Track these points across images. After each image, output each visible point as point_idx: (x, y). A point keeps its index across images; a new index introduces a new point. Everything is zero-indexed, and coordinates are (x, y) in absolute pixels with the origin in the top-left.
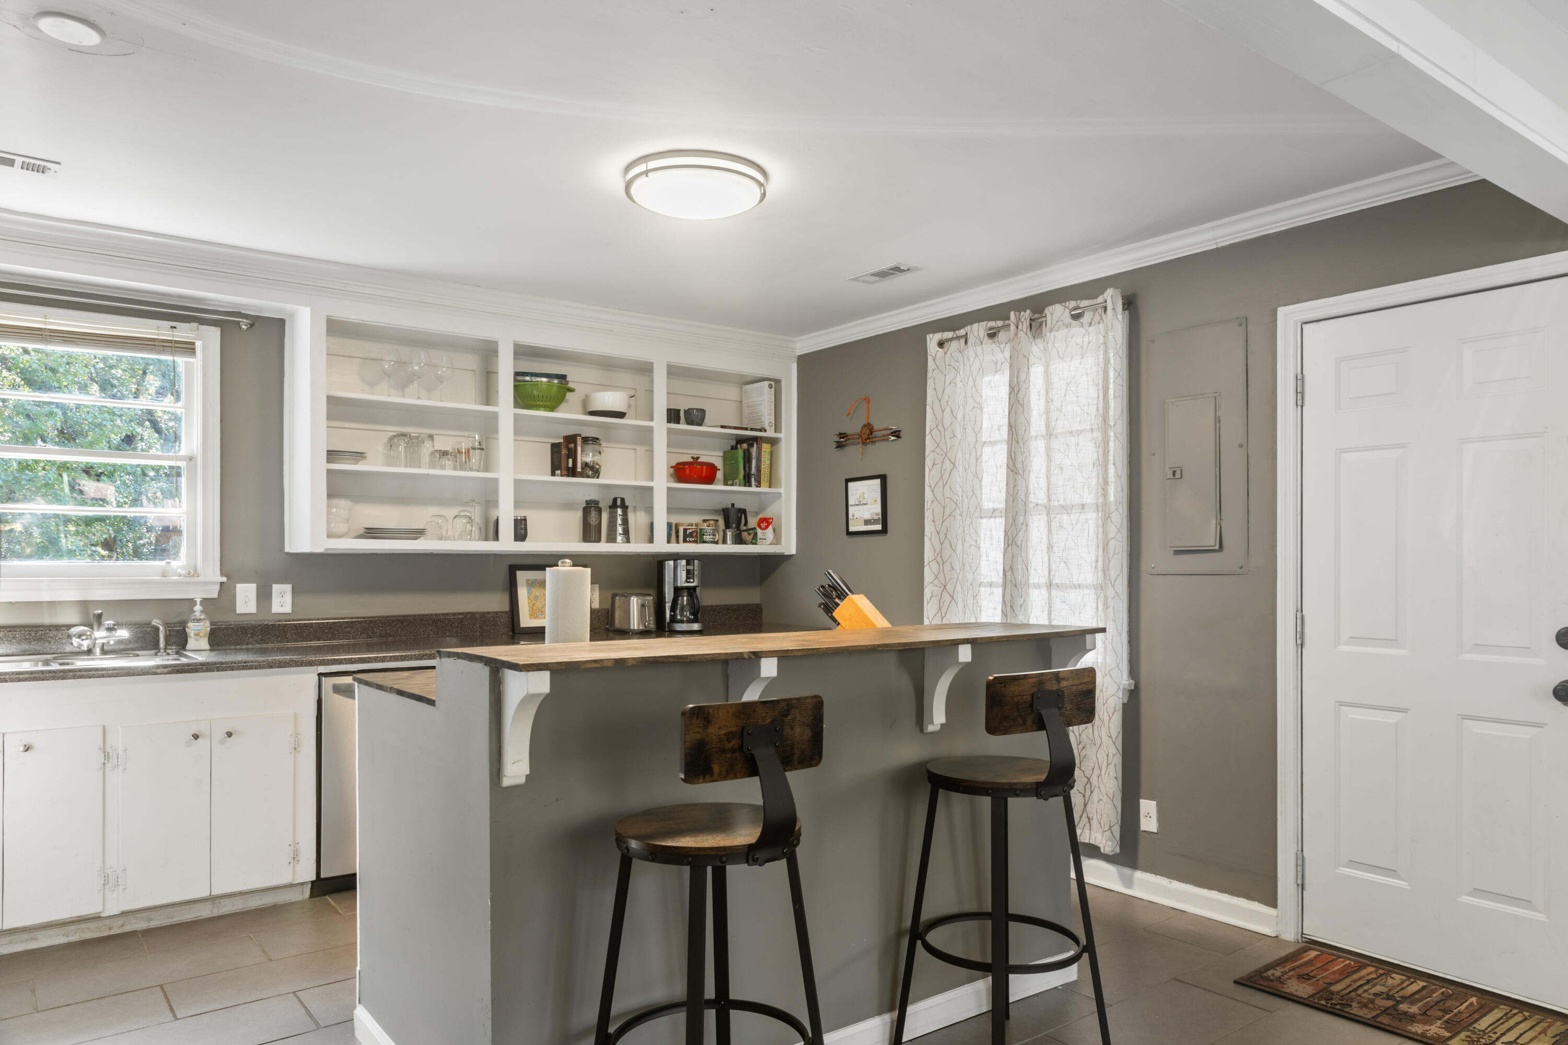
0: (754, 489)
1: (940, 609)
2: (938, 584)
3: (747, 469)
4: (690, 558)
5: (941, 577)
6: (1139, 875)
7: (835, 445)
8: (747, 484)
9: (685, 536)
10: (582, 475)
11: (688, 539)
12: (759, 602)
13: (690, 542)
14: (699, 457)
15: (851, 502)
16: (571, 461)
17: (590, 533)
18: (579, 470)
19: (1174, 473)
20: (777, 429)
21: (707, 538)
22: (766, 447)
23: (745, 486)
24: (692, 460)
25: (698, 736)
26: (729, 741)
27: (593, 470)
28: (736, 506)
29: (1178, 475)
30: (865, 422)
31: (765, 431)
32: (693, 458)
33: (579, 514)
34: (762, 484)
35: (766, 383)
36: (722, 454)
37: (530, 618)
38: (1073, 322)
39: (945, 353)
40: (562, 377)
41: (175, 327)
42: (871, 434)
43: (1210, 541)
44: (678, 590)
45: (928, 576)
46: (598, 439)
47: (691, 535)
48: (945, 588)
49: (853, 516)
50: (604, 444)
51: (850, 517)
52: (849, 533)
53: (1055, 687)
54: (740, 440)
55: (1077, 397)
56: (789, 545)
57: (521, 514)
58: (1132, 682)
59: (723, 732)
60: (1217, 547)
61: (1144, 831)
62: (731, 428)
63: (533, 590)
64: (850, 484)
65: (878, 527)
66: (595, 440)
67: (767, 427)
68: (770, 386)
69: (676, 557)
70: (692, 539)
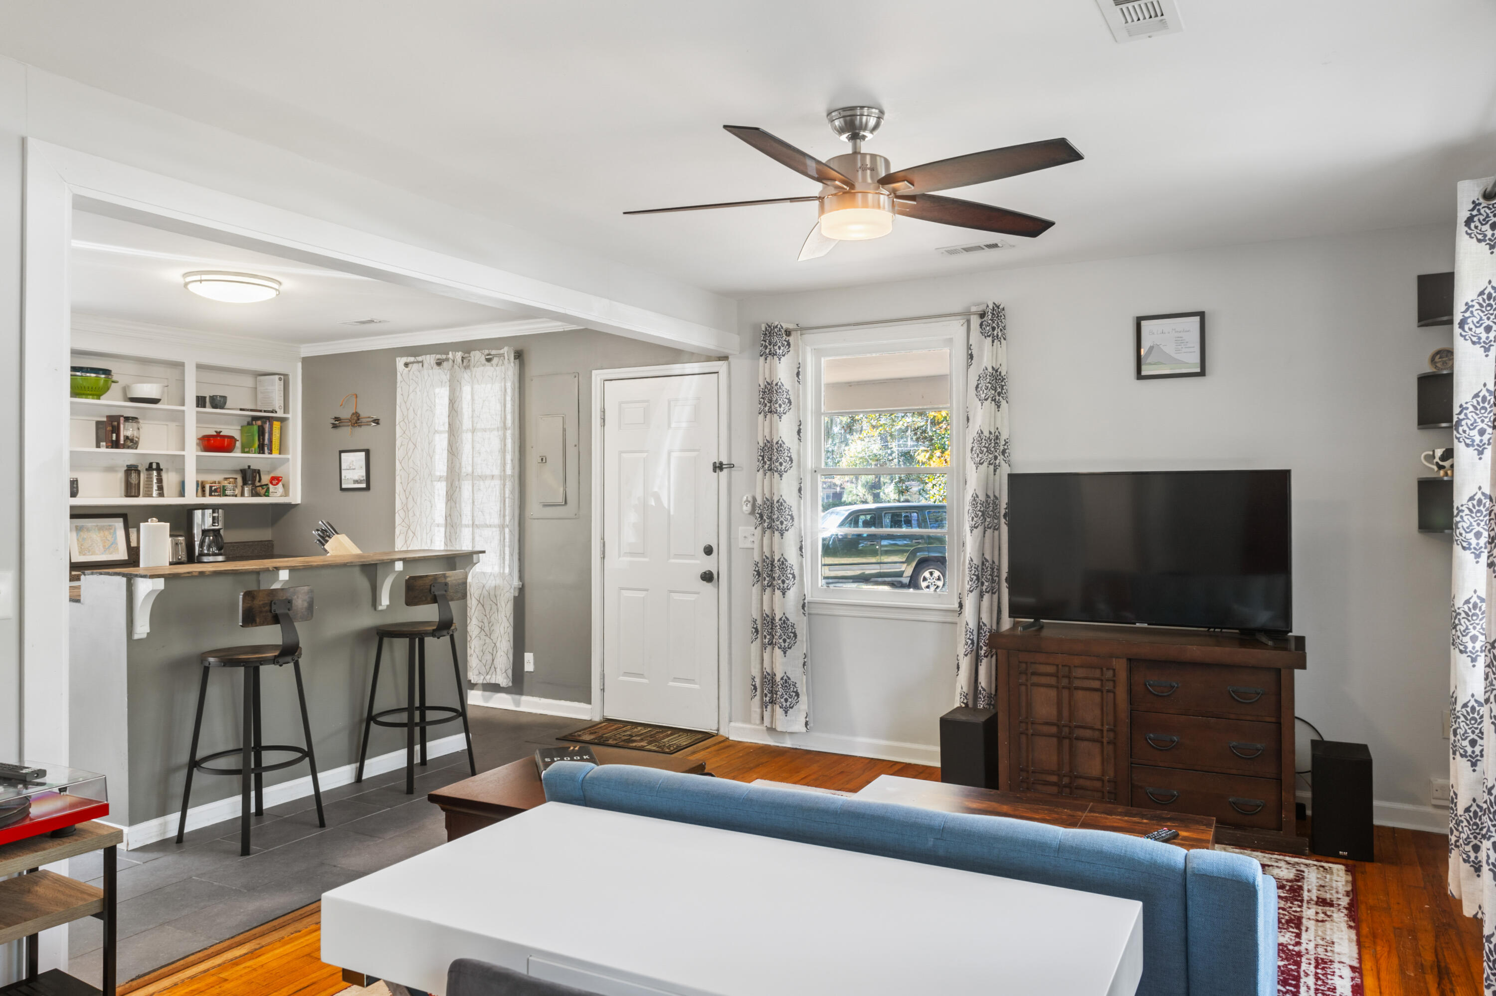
0: (266, 455)
1: (406, 542)
2: (405, 525)
3: (261, 440)
4: (215, 508)
5: (406, 520)
6: (524, 698)
7: (331, 426)
8: (261, 452)
9: (211, 491)
10: (124, 446)
11: (213, 494)
12: (270, 539)
13: (215, 496)
14: (221, 432)
15: (343, 467)
16: (114, 435)
17: (131, 490)
18: (122, 442)
19: (542, 459)
20: (286, 409)
21: (228, 492)
22: (276, 425)
23: (259, 453)
24: (215, 434)
25: (249, 605)
26: (264, 607)
27: (131, 443)
28: (251, 468)
29: (544, 461)
30: (354, 412)
31: (276, 412)
32: (216, 432)
33: (121, 475)
34: (273, 452)
35: (277, 377)
36: (239, 428)
37: (80, 555)
38: (487, 363)
39: (409, 371)
40: (107, 372)
42: (358, 420)
43: (560, 500)
44: (205, 532)
45: (398, 520)
46: (137, 418)
47: (216, 491)
48: (409, 528)
49: (345, 477)
50: (140, 421)
51: (343, 477)
52: (342, 489)
53: (443, 581)
54: (255, 418)
55: (489, 409)
56: (296, 496)
57: (75, 475)
58: (521, 583)
59: (261, 603)
60: (563, 503)
61: (527, 672)
62: (248, 410)
63: (82, 533)
64: (343, 455)
65: (364, 485)
66: (134, 419)
67: (277, 410)
68: (280, 379)
69: (203, 507)
70: (216, 494)
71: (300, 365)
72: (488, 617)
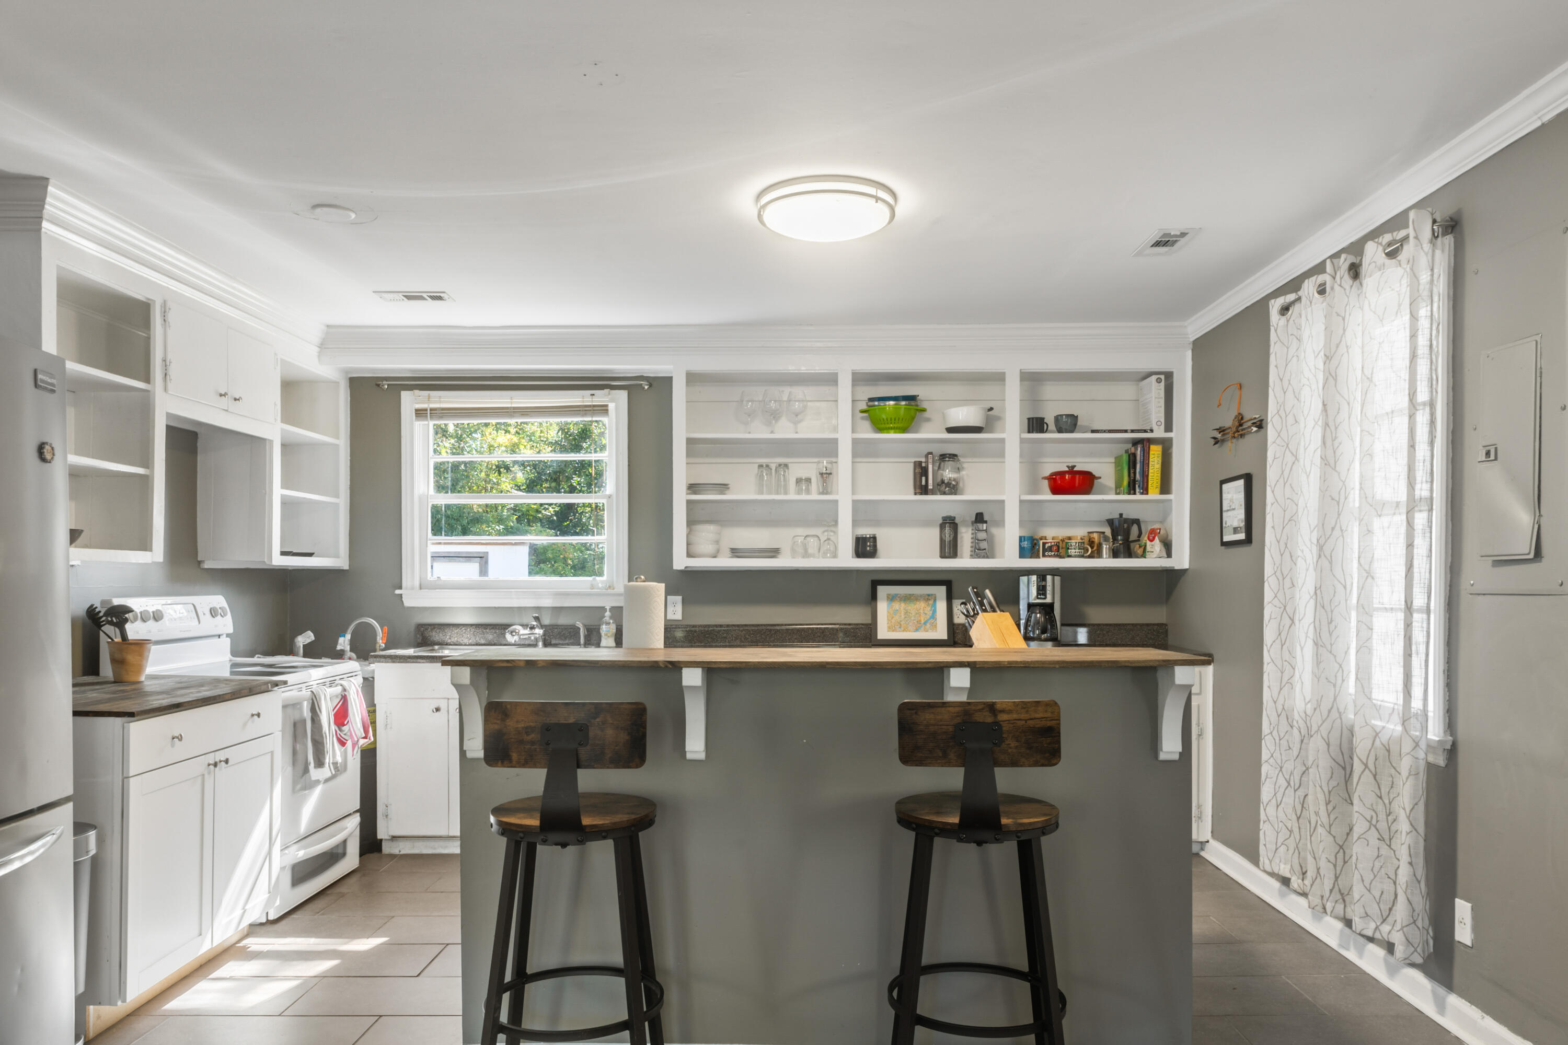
0: (1138, 497)
2: (1278, 604)
3: (1132, 475)
4: (1042, 574)
5: (1280, 595)
6: (1453, 1000)
7: (1213, 441)
8: (1145, 492)
9: (1044, 550)
10: (933, 492)
11: (1046, 554)
12: (1164, 621)
13: (1050, 556)
14: (1075, 466)
15: (1224, 508)
16: (924, 479)
17: (950, 548)
18: (930, 487)
19: (1488, 454)
20: (1169, 427)
21: (1072, 552)
22: (1155, 452)
23: (1129, 494)
24: (1067, 469)
26: (527, 734)
27: (951, 487)
28: (1124, 516)
29: (1492, 457)
30: (1236, 414)
31: (1152, 431)
32: (1068, 467)
33: (937, 531)
34: (1150, 491)
35: (1154, 378)
36: (1113, 460)
37: (888, 631)
38: (1389, 262)
39: (1288, 321)
40: (912, 399)
41: (593, 395)
42: (1241, 425)
43: (1524, 547)
44: (1030, 606)
45: (1268, 595)
46: (956, 455)
47: (1050, 549)
48: (1285, 609)
49: (1226, 524)
50: (962, 460)
51: (1224, 525)
52: (1224, 544)
53: (990, 720)
54: (1136, 442)
56: (1181, 559)
57: (865, 531)
58: (1450, 738)
59: (521, 725)
60: (1531, 556)
61: (1459, 942)
62: (1105, 431)
63: (893, 604)
64: (1225, 486)
65: (1242, 536)
66: (953, 457)
67: (1155, 428)
68: (1159, 381)
69: (1028, 572)
70: (1050, 553)
71: (1189, 354)
72: (1387, 802)
